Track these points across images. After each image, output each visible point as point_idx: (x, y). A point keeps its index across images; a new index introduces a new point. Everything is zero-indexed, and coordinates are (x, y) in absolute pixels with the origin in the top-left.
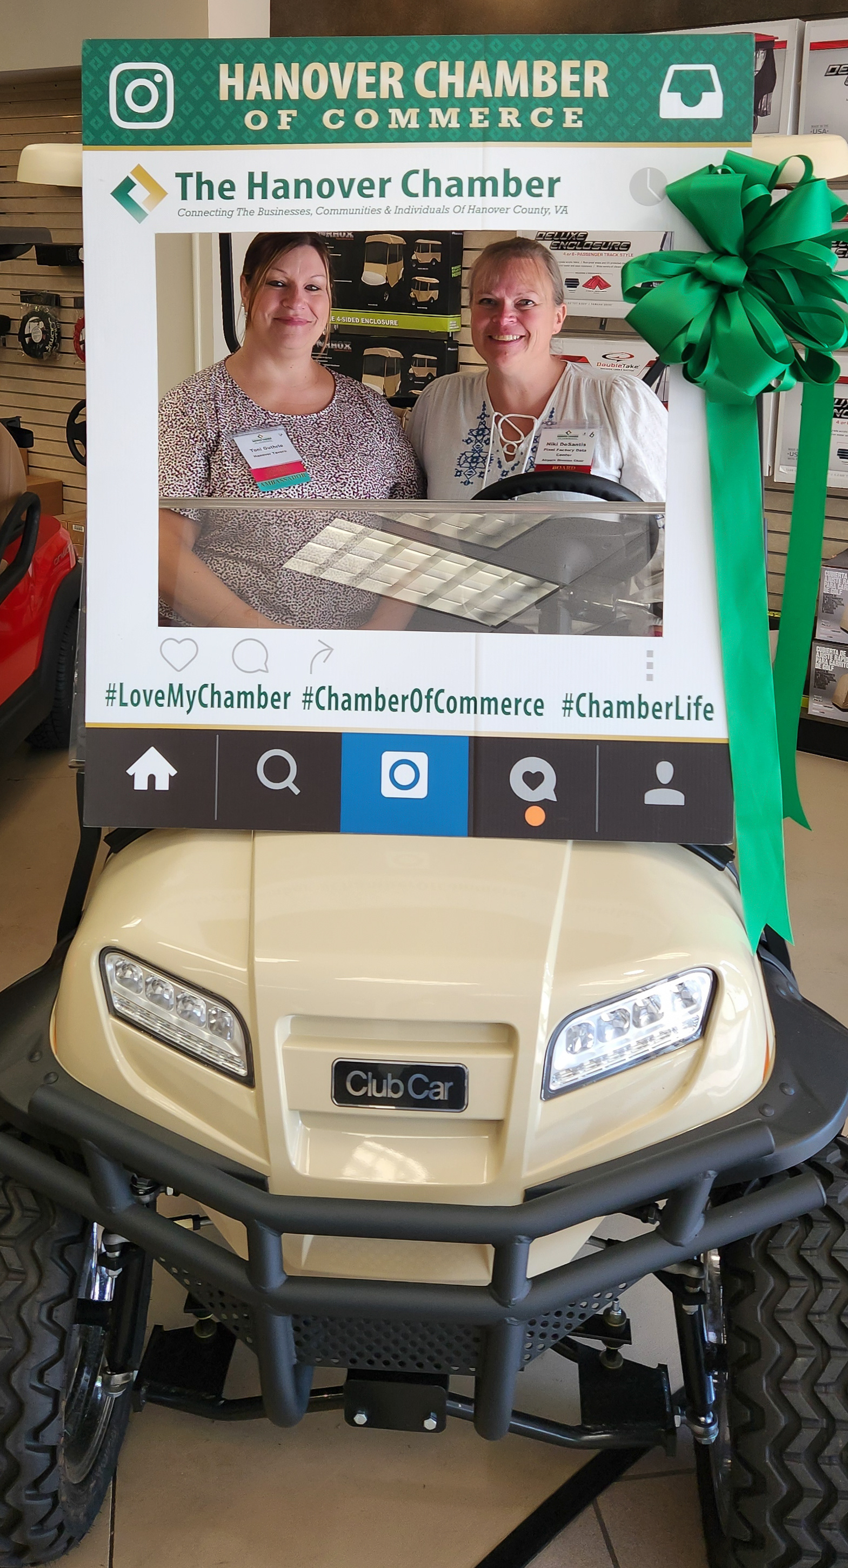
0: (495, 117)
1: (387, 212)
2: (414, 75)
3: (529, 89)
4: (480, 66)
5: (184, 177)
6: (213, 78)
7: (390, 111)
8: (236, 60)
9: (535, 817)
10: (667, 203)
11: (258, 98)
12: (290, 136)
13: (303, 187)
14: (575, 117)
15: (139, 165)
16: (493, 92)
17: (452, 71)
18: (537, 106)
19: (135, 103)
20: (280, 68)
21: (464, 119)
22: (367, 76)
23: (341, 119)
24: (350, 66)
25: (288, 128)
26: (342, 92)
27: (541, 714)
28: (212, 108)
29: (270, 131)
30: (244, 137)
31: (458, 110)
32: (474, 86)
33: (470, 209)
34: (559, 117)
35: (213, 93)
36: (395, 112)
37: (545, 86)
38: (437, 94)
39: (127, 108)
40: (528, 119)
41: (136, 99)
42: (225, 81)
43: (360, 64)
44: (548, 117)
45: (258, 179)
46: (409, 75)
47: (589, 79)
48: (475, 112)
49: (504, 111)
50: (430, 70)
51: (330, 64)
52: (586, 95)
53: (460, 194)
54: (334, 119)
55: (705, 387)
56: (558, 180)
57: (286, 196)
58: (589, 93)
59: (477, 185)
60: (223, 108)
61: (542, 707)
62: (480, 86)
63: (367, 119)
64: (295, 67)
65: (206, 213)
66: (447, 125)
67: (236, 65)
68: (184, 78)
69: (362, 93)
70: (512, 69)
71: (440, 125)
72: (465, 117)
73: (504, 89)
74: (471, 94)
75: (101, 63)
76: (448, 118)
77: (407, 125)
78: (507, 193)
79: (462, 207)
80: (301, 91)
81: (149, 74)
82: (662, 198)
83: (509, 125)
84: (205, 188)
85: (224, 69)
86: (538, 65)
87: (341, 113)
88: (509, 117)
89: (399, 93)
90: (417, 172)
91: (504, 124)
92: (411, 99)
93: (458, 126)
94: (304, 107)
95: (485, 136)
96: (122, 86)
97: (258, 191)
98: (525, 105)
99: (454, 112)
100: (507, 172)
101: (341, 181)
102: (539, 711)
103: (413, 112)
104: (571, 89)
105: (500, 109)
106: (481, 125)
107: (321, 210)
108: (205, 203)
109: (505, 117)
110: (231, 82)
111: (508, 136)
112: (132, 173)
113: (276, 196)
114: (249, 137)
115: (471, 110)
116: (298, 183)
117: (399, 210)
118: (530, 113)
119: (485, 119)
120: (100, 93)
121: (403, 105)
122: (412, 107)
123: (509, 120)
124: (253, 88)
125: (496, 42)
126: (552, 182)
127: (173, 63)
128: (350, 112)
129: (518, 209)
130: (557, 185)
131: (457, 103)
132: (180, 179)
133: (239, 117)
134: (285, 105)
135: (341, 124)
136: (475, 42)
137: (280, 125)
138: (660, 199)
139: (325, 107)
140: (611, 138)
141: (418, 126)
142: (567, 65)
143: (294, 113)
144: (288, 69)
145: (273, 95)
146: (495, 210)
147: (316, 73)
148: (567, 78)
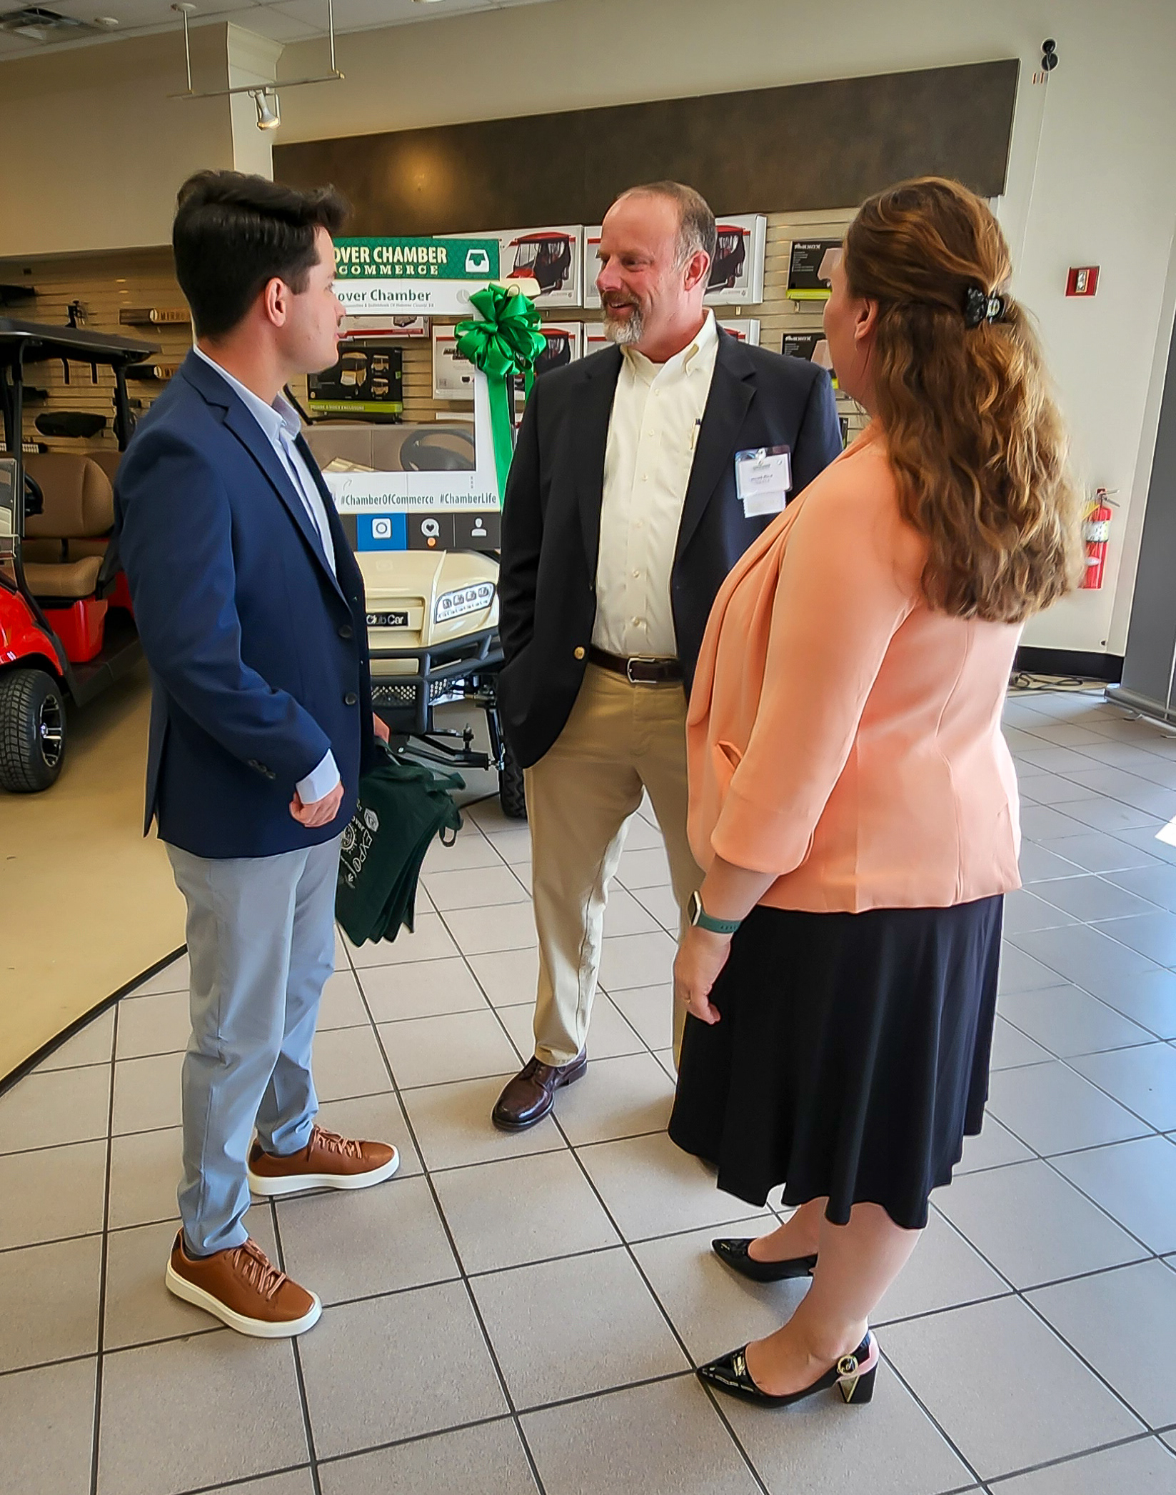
0: (405, 270)
2: (373, 253)
3: (417, 259)
4: (398, 249)
7: (365, 267)
9: (432, 542)
10: (471, 303)
14: (435, 270)
16: (404, 260)
17: (388, 251)
18: (421, 266)
22: (356, 253)
23: (346, 270)
24: (349, 249)
26: (346, 260)
31: (391, 267)
32: (396, 257)
33: (397, 305)
34: (429, 270)
36: (367, 267)
37: (423, 258)
38: (383, 260)
40: (418, 270)
43: (353, 248)
44: (425, 270)
46: (371, 253)
47: (439, 256)
48: (397, 267)
49: (408, 267)
50: (379, 251)
52: (438, 262)
53: (393, 300)
55: (485, 372)
56: (430, 294)
58: (440, 261)
59: (399, 296)
62: (399, 258)
63: (356, 270)
66: (387, 272)
69: (354, 260)
70: (410, 251)
71: (384, 272)
72: (393, 269)
73: (408, 259)
74: (395, 261)
76: (386, 270)
77: (372, 272)
78: (410, 300)
82: (468, 302)
83: (411, 273)
86: (420, 250)
88: (411, 270)
89: (368, 261)
90: (376, 290)
92: (372, 262)
93: (391, 273)
95: (401, 277)
98: (416, 265)
99: (389, 267)
100: (410, 291)
102: (432, 501)
103: (374, 267)
104: (433, 259)
106: (400, 273)
109: (409, 269)
111: (410, 277)
117: (370, 304)
118: (418, 268)
119: (401, 270)
121: (369, 265)
122: (373, 265)
125: (404, 240)
126: (427, 294)
128: (350, 267)
129: (415, 305)
130: (429, 296)
131: (390, 264)
135: (347, 272)
136: (396, 240)
140: (449, 278)
141: (376, 273)
142: (431, 249)
146: (406, 305)
148: (431, 255)
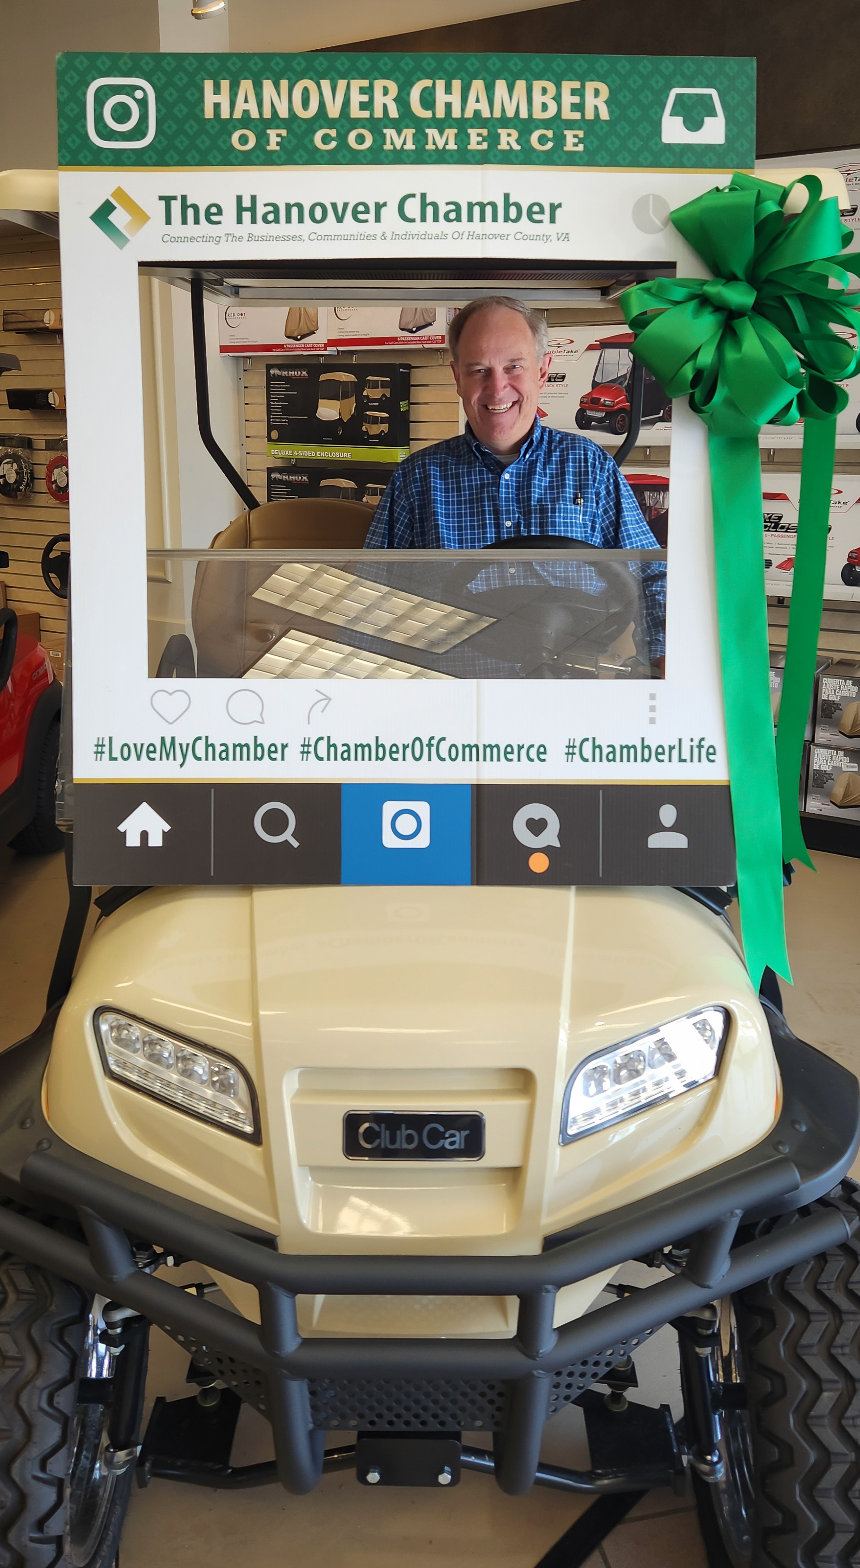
0: (494, 139)
1: (383, 238)
2: (409, 94)
3: (528, 111)
4: (478, 85)
5: (168, 200)
6: (197, 95)
7: (385, 131)
8: (221, 76)
9: (539, 864)
10: (671, 228)
11: (245, 116)
12: (279, 157)
13: (295, 211)
14: (576, 140)
15: (119, 187)
16: (492, 112)
17: (448, 90)
18: (537, 128)
19: (116, 122)
20: (268, 86)
21: (462, 141)
22: (360, 94)
23: (333, 139)
24: (342, 84)
25: (278, 148)
26: (334, 111)
27: (544, 760)
28: (196, 127)
29: (258, 152)
30: (231, 157)
31: (456, 131)
32: (472, 106)
33: (469, 235)
34: (560, 140)
35: (197, 111)
36: (390, 133)
37: (545, 107)
38: (434, 114)
39: (106, 126)
40: (528, 141)
41: (115, 117)
42: (210, 98)
43: (353, 82)
44: (549, 140)
45: (247, 203)
46: (404, 94)
47: (590, 101)
48: (473, 132)
49: (503, 132)
50: (425, 89)
51: (322, 81)
52: (587, 118)
53: (458, 219)
54: (326, 139)
55: (711, 420)
56: (560, 205)
57: (277, 220)
58: (590, 115)
59: (477, 210)
60: (208, 127)
61: (545, 753)
62: (478, 106)
63: (361, 139)
64: (284, 84)
65: (192, 239)
66: (444, 146)
67: (222, 81)
68: (166, 94)
69: (355, 112)
70: (511, 89)
71: (437, 147)
72: (462, 138)
73: (503, 110)
74: (469, 114)
75: (77, 78)
76: (447, 140)
77: (402, 146)
78: (507, 219)
79: (461, 233)
80: (291, 109)
81: (129, 90)
82: (665, 224)
83: (508, 148)
84: (190, 212)
85: (209, 85)
86: (537, 85)
87: (333, 133)
88: (509, 139)
89: (394, 113)
90: (413, 196)
91: (503, 146)
92: (406, 118)
93: (456, 147)
94: (295, 126)
95: (483, 158)
96: (99, 103)
97: (247, 216)
98: (525, 126)
99: (451, 133)
100: (507, 196)
101: (334, 205)
102: (542, 757)
103: (409, 133)
104: (571, 111)
105: (500, 131)
106: (480, 147)
107: (313, 236)
108: (191, 229)
109: (504, 139)
110: (217, 99)
111: (507, 158)
112: (112, 195)
113: (265, 220)
114: (236, 157)
115: (470, 131)
116: (289, 207)
117: (395, 236)
118: (530, 135)
119: (484, 140)
120: (77, 110)
121: (397, 125)
122: (407, 127)
123: (508, 142)
124: (240, 106)
125: (494, 59)
126: (554, 208)
127: (154, 79)
128: (342, 132)
129: (519, 236)
130: (558, 212)
131: (453, 123)
132: (163, 202)
133: (225, 137)
134: (274, 124)
135: (333, 144)
136: (473, 59)
137: (269, 145)
138: (662, 227)
139: (316, 126)
140: (613, 162)
141: (413, 147)
142: (567, 86)
143: (284, 133)
144: (277, 86)
145: (261, 113)
146: (495, 236)
147: (306, 90)
148: (568, 100)
